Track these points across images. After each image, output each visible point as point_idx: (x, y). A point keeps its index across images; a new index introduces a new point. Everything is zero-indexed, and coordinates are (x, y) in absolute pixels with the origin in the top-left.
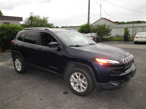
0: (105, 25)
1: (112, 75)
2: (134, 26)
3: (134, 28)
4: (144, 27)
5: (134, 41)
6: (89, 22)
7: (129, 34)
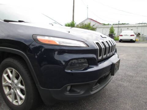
0: (90, 24)
1: (70, 71)
2: (119, 26)
3: (119, 28)
4: (129, 28)
5: (119, 39)
6: (73, 20)
7: (115, 33)
